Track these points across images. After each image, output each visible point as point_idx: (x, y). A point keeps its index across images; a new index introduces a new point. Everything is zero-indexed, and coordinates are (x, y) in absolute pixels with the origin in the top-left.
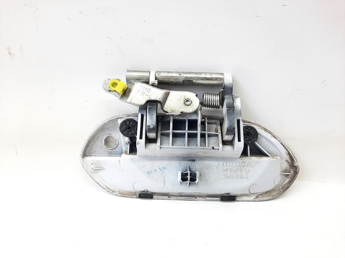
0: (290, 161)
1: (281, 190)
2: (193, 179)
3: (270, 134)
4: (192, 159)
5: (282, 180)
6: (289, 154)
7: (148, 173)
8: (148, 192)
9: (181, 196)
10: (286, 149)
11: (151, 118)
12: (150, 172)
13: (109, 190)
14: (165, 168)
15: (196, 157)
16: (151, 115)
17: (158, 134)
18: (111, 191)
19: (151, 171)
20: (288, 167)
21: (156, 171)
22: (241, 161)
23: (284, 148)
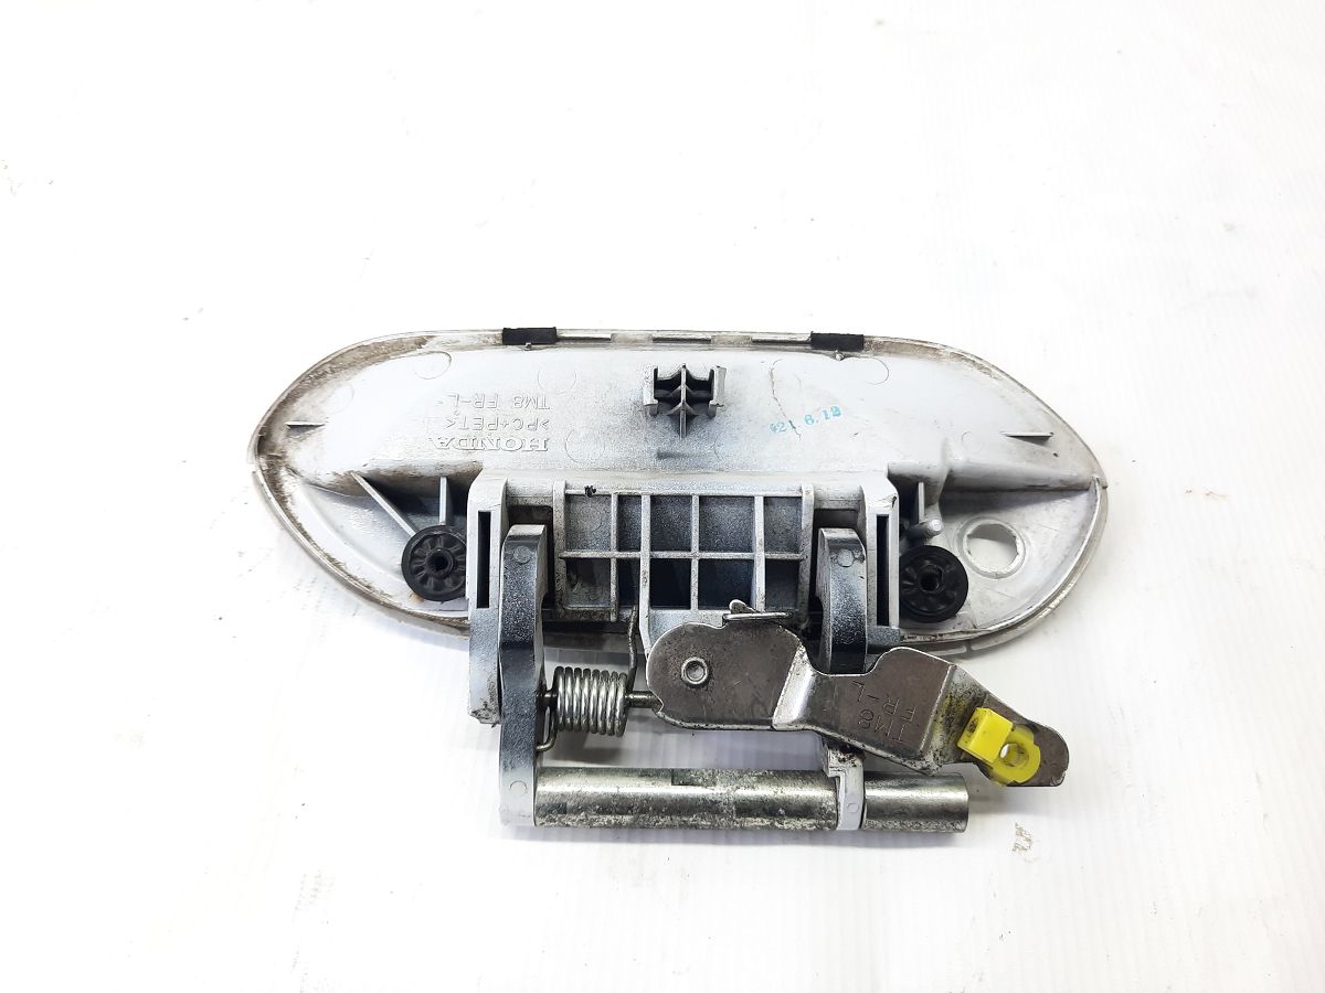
0: (283, 473)
1: (328, 370)
2: (665, 388)
3: (354, 574)
4: (671, 461)
5: (322, 402)
6: (282, 500)
7: (837, 409)
8: (831, 352)
9: (707, 341)
10: (291, 517)
11: (847, 592)
12: (830, 414)
13: (978, 361)
14: (775, 430)
15: (654, 470)
16: (850, 605)
17: (810, 548)
18: (969, 357)
19: (827, 418)
20: (290, 452)
21: (809, 419)
22: (476, 456)
23: (299, 521)
